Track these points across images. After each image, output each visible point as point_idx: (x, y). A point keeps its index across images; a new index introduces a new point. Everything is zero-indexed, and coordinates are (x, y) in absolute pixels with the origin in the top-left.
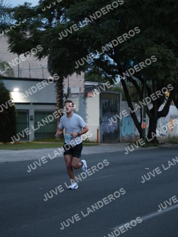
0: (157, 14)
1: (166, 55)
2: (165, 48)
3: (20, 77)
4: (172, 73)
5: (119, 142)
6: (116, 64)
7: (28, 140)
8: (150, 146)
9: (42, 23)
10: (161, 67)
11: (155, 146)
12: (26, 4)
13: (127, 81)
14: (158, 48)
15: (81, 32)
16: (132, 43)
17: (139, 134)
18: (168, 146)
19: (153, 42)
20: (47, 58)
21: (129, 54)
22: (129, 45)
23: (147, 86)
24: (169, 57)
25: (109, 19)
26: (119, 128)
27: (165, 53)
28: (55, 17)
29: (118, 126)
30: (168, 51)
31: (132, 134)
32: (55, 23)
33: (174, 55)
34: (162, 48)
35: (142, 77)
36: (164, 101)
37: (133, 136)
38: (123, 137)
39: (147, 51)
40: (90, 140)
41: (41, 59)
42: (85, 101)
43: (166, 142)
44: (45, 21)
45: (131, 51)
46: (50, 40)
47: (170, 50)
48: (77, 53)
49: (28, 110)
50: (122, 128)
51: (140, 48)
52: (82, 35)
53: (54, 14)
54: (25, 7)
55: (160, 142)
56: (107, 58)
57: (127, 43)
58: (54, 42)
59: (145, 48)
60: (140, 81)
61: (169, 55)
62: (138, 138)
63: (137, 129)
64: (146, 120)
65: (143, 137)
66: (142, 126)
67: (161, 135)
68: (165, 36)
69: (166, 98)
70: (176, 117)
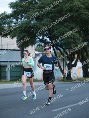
1: (75, 36)
3: (2, 49)
6: (50, 41)
7: (7, 80)
8: (68, 81)
9: (13, 21)
10: (73, 42)
11: (71, 81)
12: (5, 12)
13: (56, 50)
15: (33, 25)
16: (58, 30)
18: (77, 82)
19: (68, 30)
20: (16, 38)
21: (57, 36)
22: (57, 31)
24: (77, 37)
25: (46, 18)
27: (75, 35)
28: (20, 18)
30: (76, 34)
31: (59, 76)
32: (20, 21)
33: (79, 36)
35: (64, 47)
36: (74, 59)
37: (60, 77)
40: (38, 79)
41: (13, 39)
42: (35, 60)
43: (76, 80)
44: (14, 20)
45: (58, 34)
46: (17, 29)
47: (77, 33)
48: (31, 36)
49: (7, 65)
51: (62, 32)
52: (33, 27)
53: (19, 17)
54: (4, 14)
55: (73, 80)
56: (46, 38)
57: (56, 30)
58: (19, 30)
59: (64, 32)
60: (63, 50)
61: (76, 36)
62: (63, 78)
63: (62, 73)
64: (66, 69)
65: (65, 77)
66: (64, 72)
67: (74, 76)
68: (74, 26)
69: (76, 57)
70: (80, 68)
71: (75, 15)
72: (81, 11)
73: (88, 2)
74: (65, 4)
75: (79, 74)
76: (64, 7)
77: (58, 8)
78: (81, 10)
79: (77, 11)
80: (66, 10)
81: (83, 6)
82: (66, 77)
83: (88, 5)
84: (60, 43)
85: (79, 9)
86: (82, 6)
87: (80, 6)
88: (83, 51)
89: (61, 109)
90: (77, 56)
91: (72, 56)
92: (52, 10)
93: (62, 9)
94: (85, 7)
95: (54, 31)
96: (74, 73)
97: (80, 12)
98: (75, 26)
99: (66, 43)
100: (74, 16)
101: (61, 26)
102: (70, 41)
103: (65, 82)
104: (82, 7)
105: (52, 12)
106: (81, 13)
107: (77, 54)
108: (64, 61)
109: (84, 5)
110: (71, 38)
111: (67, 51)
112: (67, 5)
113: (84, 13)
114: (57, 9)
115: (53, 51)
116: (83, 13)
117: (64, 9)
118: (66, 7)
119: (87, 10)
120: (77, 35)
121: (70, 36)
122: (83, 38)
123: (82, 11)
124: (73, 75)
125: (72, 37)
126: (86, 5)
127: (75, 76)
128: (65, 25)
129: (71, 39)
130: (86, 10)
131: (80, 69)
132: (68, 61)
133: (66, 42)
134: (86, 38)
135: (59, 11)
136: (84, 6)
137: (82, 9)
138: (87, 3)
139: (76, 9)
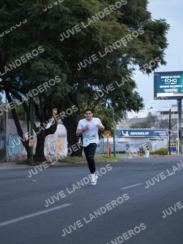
0: (43, 28)
1: (53, 70)
2: (51, 63)
4: (59, 89)
5: (6, 161)
8: (38, 164)
14: (44, 62)
17: (26, 154)
19: (39, 57)
23: (34, 102)
26: (5, 148)
27: (52, 68)
29: (5, 145)
30: (55, 66)
31: (19, 154)
33: (60, 70)
34: (49, 64)
37: (20, 155)
38: (10, 157)
39: (33, 65)
47: (57, 66)
50: (8, 148)
55: (48, 161)
57: (13, 57)
61: (55, 70)
62: (26, 157)
63: (24, 148)
64: (34, 138)
65: (31, 156)
66: (30, 145)
67: (50, 154)
68: (51, 51)
69: (54, 114)
70: (63, 136)
71: (51, 28)
72: (66, 20)
73: (78, 2)
74: (31, 3)
75: (60, 148)
76: (30, 9)
77: (18, 10)
78: (64, 18)
79: (57, 19)
80: (33, 15)
81: (68, 9)
82: (33, 156)
83: (78, 7)
84: (21, 84)
85: (60, 15)
86: (66, 8)
87: (63, 10)
88: (70, 101)
89: (17, 220)
90: (56, 112)
91: (47, 112)
92: (3, 14)
93: (26, 13)
94: (72, 12)
95: (9, 58)
96: (49, 147)
97: (63, 22)
98: (52, 49)
99: (33, 84)
100: (50, 30)
101: (23, 48)
102: (42, 80)
103: (31, 165)
104: (65, 12)
105: (4, 18)
106: (65, 24)
107: (56, 107)
108: (30, 123)
109: (71, 6)
110: (45, 73)
111: (36, 102)
112: (35, 5)
113: (70, 23)
114: (14, 12)
115: (7, 101)
116: (68, 25)
117: (29, 13)
118: (33, 10)
119: (75, 18)
120: (57, 68)
121: (43, 71)
122: (68, 74)
123: (66, 18)
124: (48, 150)
125: (47, 73)
126: (74, 7)
127: (52, 153)
128: (31, 47)
129: (43, 77)
130: (73, 18)
131: (62, 139)
132: (38, 121)
133: (35, 81)
134: (75, 76)
135: (19, 17)
136: (70, 9)
137: (66, 16)
138: (76, 4)
139: (53, 15)
